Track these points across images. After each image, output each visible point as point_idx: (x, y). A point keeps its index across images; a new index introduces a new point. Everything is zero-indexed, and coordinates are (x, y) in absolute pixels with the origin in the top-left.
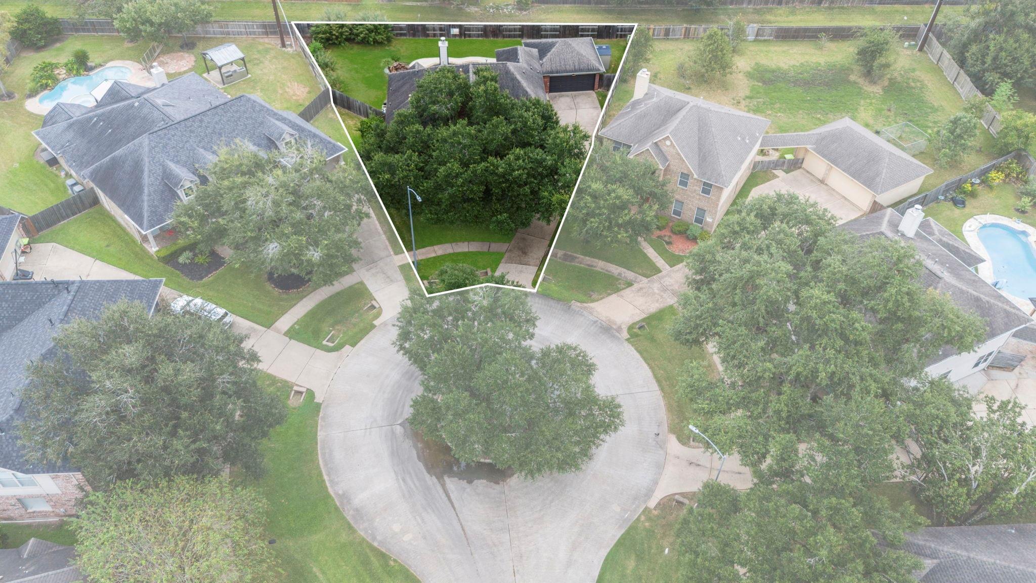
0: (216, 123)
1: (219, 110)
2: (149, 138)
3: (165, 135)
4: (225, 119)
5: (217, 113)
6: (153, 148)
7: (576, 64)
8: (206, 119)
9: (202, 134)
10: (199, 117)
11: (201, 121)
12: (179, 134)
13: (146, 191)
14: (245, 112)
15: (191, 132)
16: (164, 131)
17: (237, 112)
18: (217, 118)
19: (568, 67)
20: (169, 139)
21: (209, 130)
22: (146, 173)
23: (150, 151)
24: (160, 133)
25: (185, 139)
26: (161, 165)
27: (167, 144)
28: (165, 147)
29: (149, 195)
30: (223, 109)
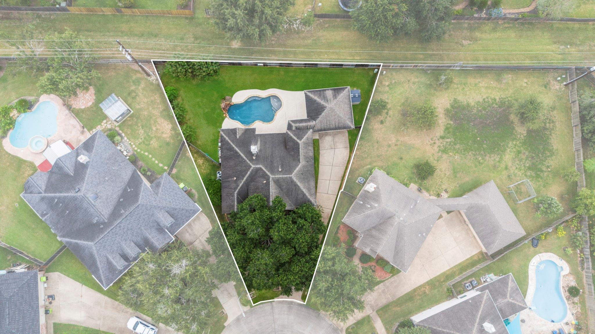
0: (128, 224)
1: (128, 217)
2: (95, 246)
3: (103, 241)
4: (132, 221)
5: (127, 219)
6: (99, 250)
7: (337, 124)
8: (122, 225)
9: (122, 233)
10: (119, 225)
11: (120, 227)
12: (110, 238)
13: (101, 270)
14: (142, 213)
15: (116, 234)
16: (102, 240)
17: (138, 214)
18: (128, 222)
19: (331, 126)
20: (106, 242)
21: (125, 230)
22: (98, 263)
23: (98, 252)
24: (100, 242)
25: (113, 239)
26: (105, 256)
27: (105, 245)
28: (104, 247)
29: (103, 273)
30: (130, 216)
